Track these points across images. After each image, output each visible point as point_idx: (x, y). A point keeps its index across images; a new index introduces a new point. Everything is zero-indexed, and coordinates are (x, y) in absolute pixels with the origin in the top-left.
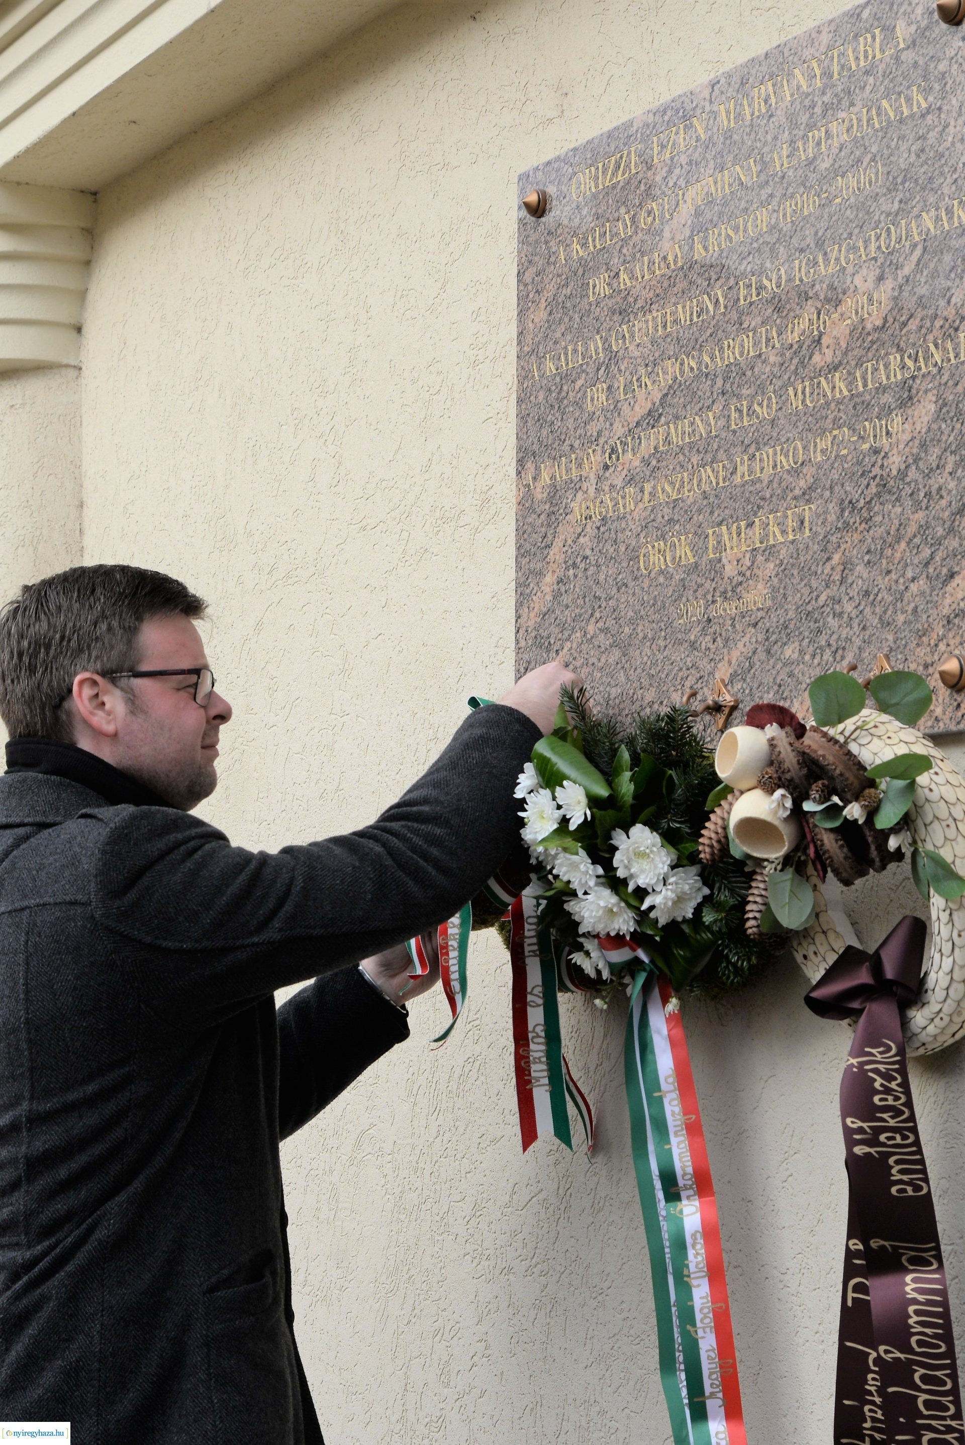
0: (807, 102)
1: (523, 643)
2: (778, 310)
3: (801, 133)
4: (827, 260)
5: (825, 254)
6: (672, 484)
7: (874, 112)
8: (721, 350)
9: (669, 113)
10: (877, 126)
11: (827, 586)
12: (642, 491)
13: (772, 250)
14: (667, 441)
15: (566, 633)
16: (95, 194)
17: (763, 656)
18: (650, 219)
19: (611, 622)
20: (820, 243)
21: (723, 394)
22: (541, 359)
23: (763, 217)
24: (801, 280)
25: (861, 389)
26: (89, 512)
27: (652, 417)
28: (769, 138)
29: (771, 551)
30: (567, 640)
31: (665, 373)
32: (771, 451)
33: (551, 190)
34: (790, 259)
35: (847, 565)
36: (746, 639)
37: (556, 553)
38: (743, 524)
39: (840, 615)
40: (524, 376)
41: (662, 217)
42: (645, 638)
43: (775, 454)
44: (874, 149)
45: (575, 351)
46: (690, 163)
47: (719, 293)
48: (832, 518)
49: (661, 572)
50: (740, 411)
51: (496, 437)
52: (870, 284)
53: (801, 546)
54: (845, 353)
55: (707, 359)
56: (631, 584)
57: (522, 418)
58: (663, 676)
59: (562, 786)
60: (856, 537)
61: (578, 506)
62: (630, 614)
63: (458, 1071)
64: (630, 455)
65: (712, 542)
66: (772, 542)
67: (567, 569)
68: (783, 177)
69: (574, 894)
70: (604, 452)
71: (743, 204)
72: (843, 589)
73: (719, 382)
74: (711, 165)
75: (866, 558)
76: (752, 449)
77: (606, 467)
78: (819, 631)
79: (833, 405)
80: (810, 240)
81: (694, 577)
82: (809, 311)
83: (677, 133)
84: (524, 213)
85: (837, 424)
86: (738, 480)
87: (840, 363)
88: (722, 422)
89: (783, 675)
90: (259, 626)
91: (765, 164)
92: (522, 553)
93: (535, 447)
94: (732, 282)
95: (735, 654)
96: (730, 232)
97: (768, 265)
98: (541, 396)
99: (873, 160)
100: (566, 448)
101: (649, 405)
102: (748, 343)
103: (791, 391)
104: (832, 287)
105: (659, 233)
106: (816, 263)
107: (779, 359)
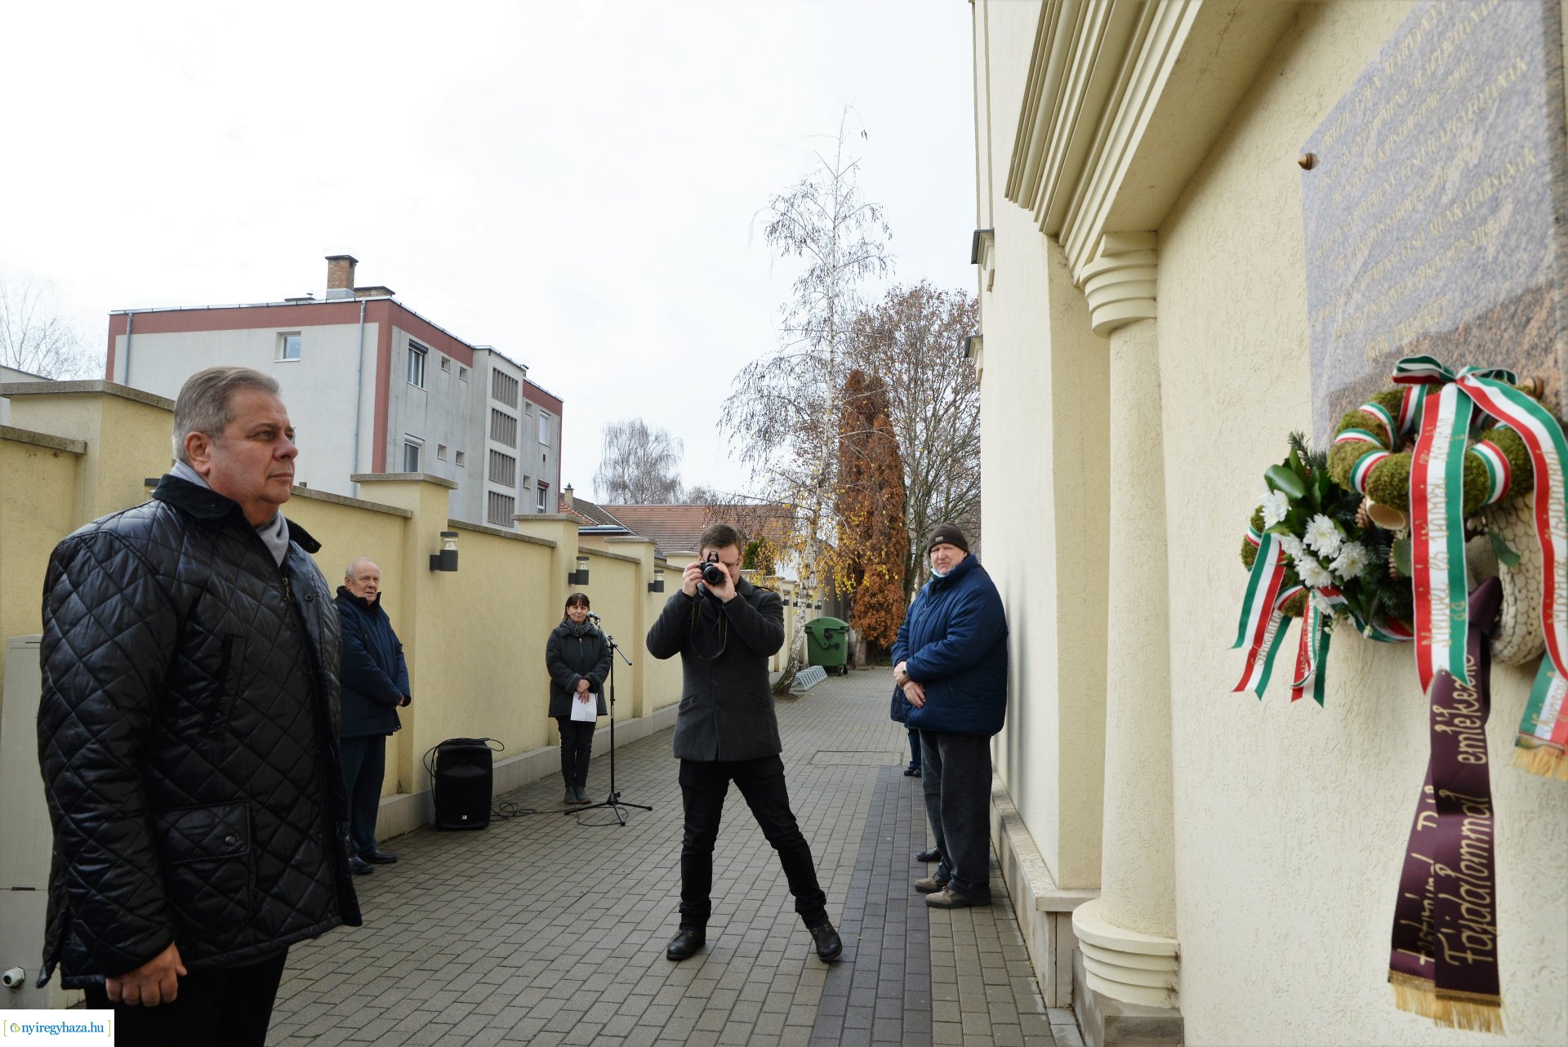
0: (1429, 37)
2: (1422, 176)
3: (1427, 58)
4: (1445, 133)
5: (1444, 129)
6: (1376, 304)
8: (1395, 212)
9: (1362, 81)
10: (1469, 31)
12: (1363, 313)
13: (1416, 139)
14: (1373, 278)
15: (1333, 408)
16: (1156, 231)
18: (1358, 147)
19: (1353, 397)
20: (1441, 124)
21: (1398, 240)
22: (1315, 252)
23: (1411, 121)
24: (1433, 152)
25: (1469, 210)
26: (1163, 388)
27: (1365, 267)
28: (1411, 69)
30: (1333, 412)
31: (1370, 237)
32: (1423, 268)
33: (1313, 151)
34: (1426, 141)
37: (1327, 362)
38: (1411, 319)
40: (1309, 262)
41: (1363, 144)
44: (1467, 48)
45: (1329, 239)
46: (1374, 105)
47: (1392, 178)
48: (1457, 301)
49: (1374, 360)
50: (1406, 248)
52: (1470, 137)
54: (1459, 189)
55: (1388, 221)
57: (1310, 287)
59: (1273, 494)
60: (1471, 310)
61: (1335, 331)
62: (1361, 390)
64: (1356, 293)
65: (1397, 335)
66: (1427, 327)
67: (1332, 370)
68: (1419, 91)
69: (1296, 563)
70: (1344, 296)
71: (1401, 118)
72: (1466, 347)
73: (1395, 233)
74: (1384, 101)
75: (1477, 323)
76: (1413, 270)
77: (1346, 304)
79: (1454, 226)
80: (1436, 125)
81: (1389, 359)
82: (1438, 170)
83: (1367, 90)
84: (1302, 169)
85: (1457, 239)
86: (1408, 292)
87: (1456, 197)
88: (1398, 258)
91: (1410, 88)
92: (1313, 365)
93: (1315, 302)
94: (1398, 168)
96: (1395, 138)
97: (1415, 150)
98: (1316, 271)
99: (1467, 55)
100: (1328, 298)
101: (1363, 260)
102: (1408, 203)
103: (1431, 226)
104: (1449, 149)
105: (1362, 154)
106: (1440, 137)
107: (1424, 207)
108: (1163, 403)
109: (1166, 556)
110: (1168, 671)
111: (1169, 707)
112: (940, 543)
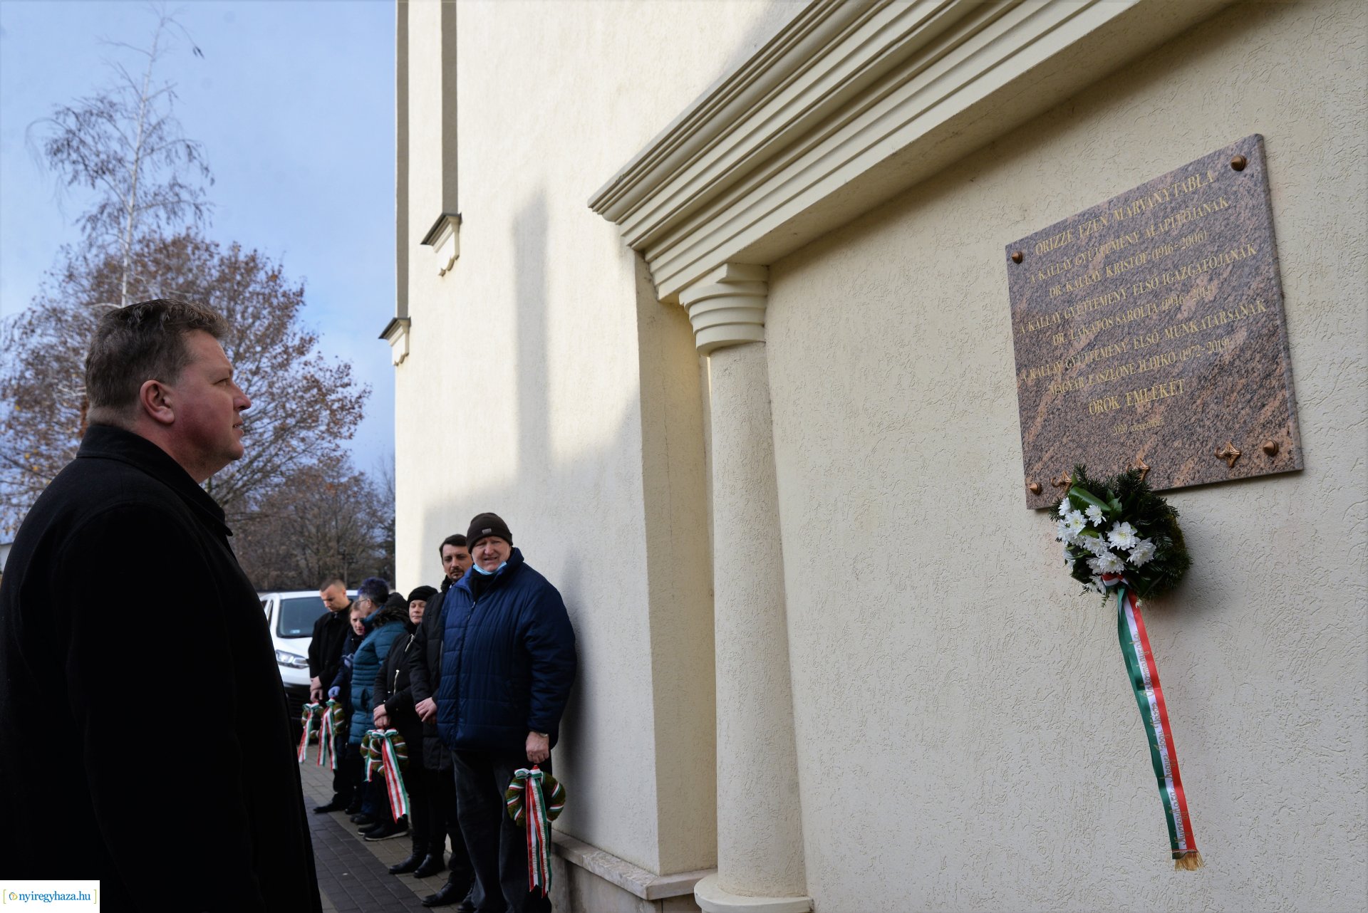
0: (1162, 207)
1: (1027, 449)
2: (1156, 296)
3: (1160, 220)
4: (1180, 274)
5: (1179, 271)
6: (1104, 375)
7: (1199, 209)
8: (1126, 315)
9: (1087, 215)
10: (1202, 215)
11: (1195, 414)
12: (1088, 378)
13: (1149, 271)
14: (1100, 355)
15: (1051, 443)
16: (769, 267)
17: (1162, 447)
18: (1081, 261)
19: (1075, 437)
20: (1176, 267)
21: (1129, 334)
22: (1026, 325)
23: (1143, 257)
24: (1167, 283)
25: (1205, 328)
26: (774, 405)
27: (1090, 346)
28: (1143, 223)
29: (1162, 401)
30: (1052, 445)
31: (1096, 326)
32: (1158, 357)
33: (1024, 251)
34: (1160, 274)
35: (1205, 404)
36: (1152, 439)
37: (1042, 408)
38: (1145, 390)
39: (1204, 426)
40: (1016, 332)
41: (1087, 260)
42: (1095, 442)
43: (1160, 358)
44: (1201, 225)
45: (1044, 320)
46: (1101, 236)
47: (1122, 291)
48: (1195, 384)
49: (1102, 413)
50: (1139, 341)
51: (1001, 360)
52: (1205, 282)
53: (1179, 398)
54: (1195, 313)
55: (1118, 319)
56: (1085, 419)
57: (1018, 350)
58: (1107, 459)
59: (1089, 507)
60: (1209, 392)
61: (1052, 387)
62: (1086, 432)
63: (1002, 641)
64: (1079, 363)
65: (1129, 399)
66: (1162, 397)
67: (1049, 415)
68: (1152, 239)
69: (1094, 556)
70: (1065, 363)
71: (1132, 252)
72: (1204, 415)
73: (1126, 329)
74: (1112, 236)
75: (1216, 401)
76: (1147, 357)
77: (1067, 369)
78: (1192, 434)
80: (1170, 266)
81: (1120, 414)
82: (1173, 295)
83: (1092, 223)
84: (1011, 261)
85: (1193, 344)
86: (1141, 370)
87: (1192, 317)
88: (1129, 347)
89: (1174, 454)
90: (874, 450)
91: (1141, 235)
92: (1022, 409)
93: (1026, 363)
94: (1129, 285)
95: (1146, 447)
96: (1126, 264)
97: (1148, 277)
98: (1027, 340)
99: (1201, 229)
100: (1043, 362)
101: (1088, 341)
102: (1141, 311)
103: (1166, 331)
104: (1184, 285)
105: (1087, 267)
106: (1174, 275)
107: (1158, 317)
108: (774, 418)
109: (781, 554)
110: (788, 655)
111: (790, 688)
112: (488, 535)
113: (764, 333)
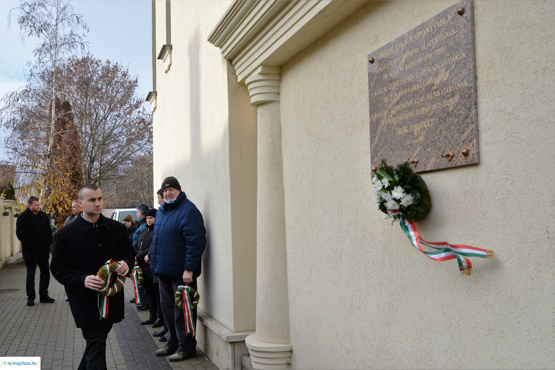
0: (429, 35)
1: (372, 151)
2: (424, 79)
3: (428, 41)
5: (434, 66)
6: (403, 116)
7: (444, 35)
8: (412, 88)
9: (399, 39)
10: (445, 38)
11: (437, 136)
12: (396, 118)
13: (422, 66)
14: (401, 107)
15: (381, 148)
16: (281, 66)
17: (423, 151)
18: (396, 62)
19: (390, 146)
20: (433, 64)
21: (413, 97)
22: (374, 93)
23: (420, 59)
24: (429, 72)
25: (443, 94)
26: (282, 130)
27: (398, 103)
28: (421, 43)
29: (424, 129)
30: (381, 150)
31: (400, 93)
32: (424, 108)
33: (375, 57)
34: (426, 68)
35: (441, 131)
36: (420, 147)
37: (378, 132)
38: (418, 124)
39: (440, 141)
40: (370, 96)
41: (398, 61)
42: (398, 148)
43: (425, 109)
44: (444, 43)
45: (381, 90)
46: (404, 49)
47: (411, 76)
48: (437, 121)
49: (401, 135)
50: (417, 100)
51: (365, 109)
52: (444, 71)
53: (431, 128)
54: (439, 86)
55: (409, 90)
56: (395, 137)
57: (370, 105)
58: (402, 156)
60: (443, 125)
61: (382, 122)
62: (395, 144)
64: (393, 111)
65: (411, 128)
66: (424, 127)
67: (381, 135)
68: (424, 51)
69: (386, 201)
70: (388, 111)
71: (416, 57)
72: (440, 136)
73: (412, 95)
74: (409, 49)
75: (445, 129)
76: (419, 108)
77: (388, 114)
78: (435, 145)
79: (437, 98)
80: (431, 63)
81: (408, 135)
82: (431, 78)
83: (401, 43)
84: (369, 62)
85: (438, 101)
86: (417, 114)
87: (438, 89)
88: (413, 103)
89: (428, 155)
90: (317, 151)
91: (420, 48)
92: (371, 132)
93: (373, 111)
94: (414, 73)
95: (417, 151)
96: (413, 63)
97: (422, 69)
98: (374, 100)
99: (444, 45)
100: (380, 110)
101: (397, 100)
102: (418, 86)
103: (427, 95)
104: (436, 73)
105: (398, 65)
106: (432, 68)
107: (425, 89)
108: (283, 136)
109: (284, 196)
110: (285, 241)
111: (286, 255)
112: (167, 187)
113: (279, 97)
